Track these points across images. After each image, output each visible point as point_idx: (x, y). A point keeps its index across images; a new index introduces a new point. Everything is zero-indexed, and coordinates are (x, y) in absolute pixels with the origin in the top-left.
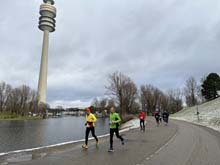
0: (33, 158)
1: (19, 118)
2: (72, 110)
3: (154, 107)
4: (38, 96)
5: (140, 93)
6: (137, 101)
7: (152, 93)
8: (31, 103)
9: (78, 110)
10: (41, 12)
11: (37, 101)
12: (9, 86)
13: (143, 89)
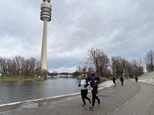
0: (39, 105)
1: (30, 79)
2: (63, 74)
3: (122, 73)
4: (41, 65)
5: (111, 62)
6: (109, 68)
7: (120, 62)
8: (37, 70)
9: (67, 74)
10: (42, 9)
11: (41, 68)
12: (23, 58)
13: (113, 59)
